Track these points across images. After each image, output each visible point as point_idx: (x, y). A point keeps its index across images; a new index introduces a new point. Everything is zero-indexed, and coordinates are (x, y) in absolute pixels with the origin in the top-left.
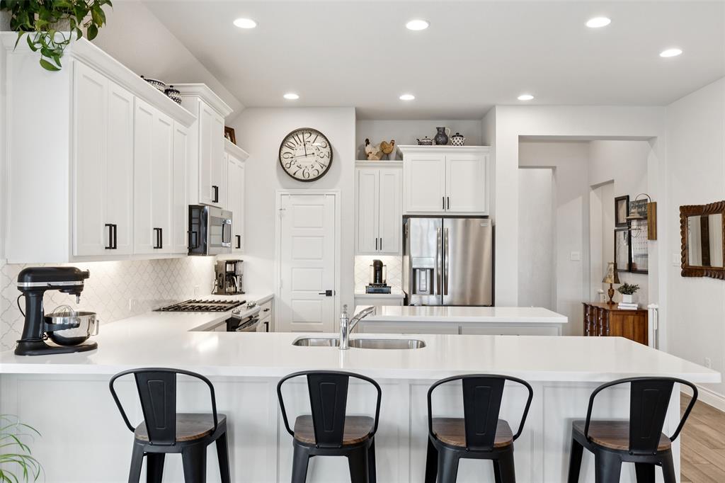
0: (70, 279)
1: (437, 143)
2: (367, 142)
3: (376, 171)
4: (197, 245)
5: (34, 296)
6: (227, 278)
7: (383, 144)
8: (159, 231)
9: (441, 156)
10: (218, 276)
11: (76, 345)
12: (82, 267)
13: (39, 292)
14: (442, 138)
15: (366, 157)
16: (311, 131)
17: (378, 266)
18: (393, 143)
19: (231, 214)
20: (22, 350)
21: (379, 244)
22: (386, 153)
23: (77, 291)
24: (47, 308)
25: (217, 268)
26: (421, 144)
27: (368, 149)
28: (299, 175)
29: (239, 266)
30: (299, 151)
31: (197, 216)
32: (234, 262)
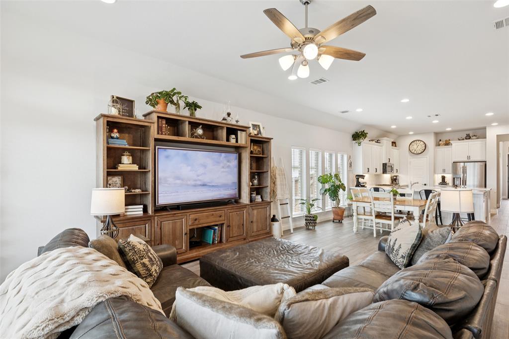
0: (363, 177)
1: (466, 139)
2: (440, 140)
3: (443, 149)
4: (385, 171)
5: (358, 179)
6: (394, 180)
7: (446, 141)
8: (376, 169)
9: (467, 143)
10: (392, 179)
11: (364, 186)
12: (364, 175)
13: (358, 178)
14: (468, 137)
15: (439, 145)
16: (419, 140)
17: (443, 178)
18: (449, 140)
19: (393, 165)
20: (356, 186)
21: (444, 171)
22: (447, 144)
23: (364, 178)
24: (360, 181)
25: (391, 178)
26: (459, 140)
27: (440, 142)
28: (415, 152)
29: (398, 177)
30: (415, 146)
31: (385, 165)
32: (396, 176)
